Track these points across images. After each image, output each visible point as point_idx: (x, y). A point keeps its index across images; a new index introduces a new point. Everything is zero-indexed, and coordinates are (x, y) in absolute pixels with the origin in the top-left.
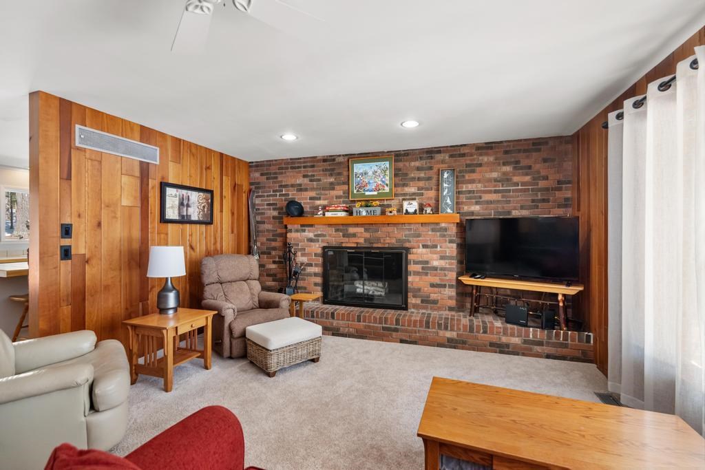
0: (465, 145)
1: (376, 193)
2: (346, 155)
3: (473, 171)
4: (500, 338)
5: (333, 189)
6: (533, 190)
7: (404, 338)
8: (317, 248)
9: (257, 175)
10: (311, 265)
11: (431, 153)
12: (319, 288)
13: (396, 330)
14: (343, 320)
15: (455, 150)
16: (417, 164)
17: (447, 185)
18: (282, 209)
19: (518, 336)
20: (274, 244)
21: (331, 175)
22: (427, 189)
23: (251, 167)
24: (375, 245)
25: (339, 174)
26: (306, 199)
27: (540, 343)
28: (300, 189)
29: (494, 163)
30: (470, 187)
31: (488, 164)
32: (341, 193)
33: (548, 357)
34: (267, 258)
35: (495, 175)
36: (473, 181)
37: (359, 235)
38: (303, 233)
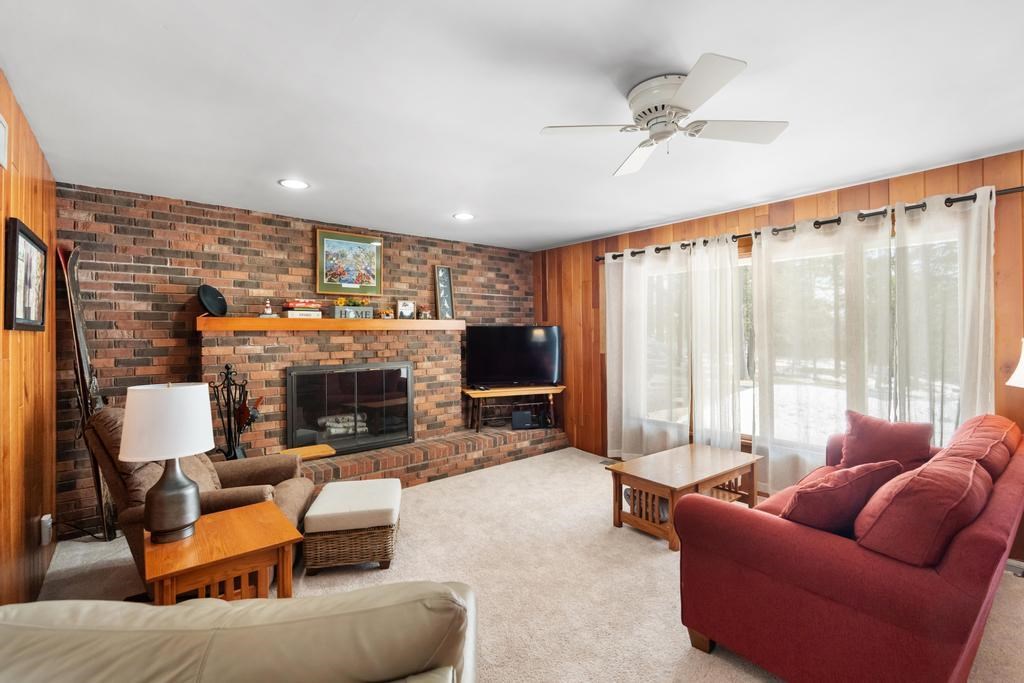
0: (458, 242)
1: (357, 286)
2: (310, 221)
3: (465, 273)
4: (515, 446)
5: (286, 273)
6: (509, 299)
7: (434, 473)
8: (272, 371)
11: (425, 243)
12: (277, 440)
13: (425, 467)
15: (448, 246)
16: (409, 254)
17: (443, 286)
19: (528, 440)
21: (281, 248)
22: (421, 288)
23: (62, 194)
24: (370, 361)
25: (296, 249)
26: (228, 283)
27: (542, 441)
28: (212, 262)
29: (482, 268)
31: (477, 267)
32: (299, 280)
33: (545, 451)
35: (482, 280)
36: (464, 284)
37: (346, 347)
38: (242, 347)
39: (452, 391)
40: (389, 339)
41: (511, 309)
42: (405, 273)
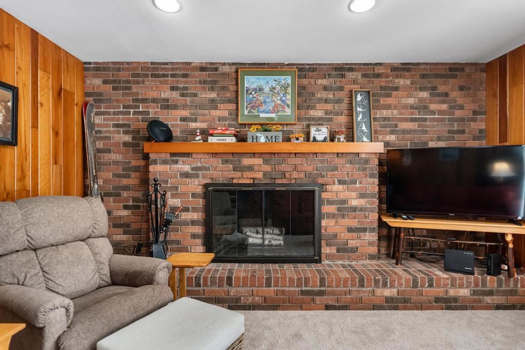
0: (380, 64)
1: (274, 115)
2: (234, 64)
3: (389, 96)
4: (447, 291)
5: (216, 108)
6: (449, 120)
7: (331, 303)
8: (196, 186)
9: (97, 82)
10: (186, 210)
11: (341, 70)
12: (199, 241)
13: (321, 293)
14: (245, 285)
15: (369, 69)
16: (325, 82)
17: (361, 110)
18: (138, 132)
19: (467, 287)
20: (125, 182)
21: (212, 89)
22: (337, 114)
23: (86, 69)
24: (278, 181)
25: (224, 88)
26: (176, 119)
27: (490, 293)
28: (167, 105)
29: (411, 88)
30: (385, 113)
31: (405, 88)
32: (226, 114)
33: (498, 307)
34: (115, 201)
35: (411, 101)
36: (388, 107)
37: (256, 168)
38: (175, 166)
39: (366, 217)
40: (298, 161)
41: (449, 132)
42: (320, 100)
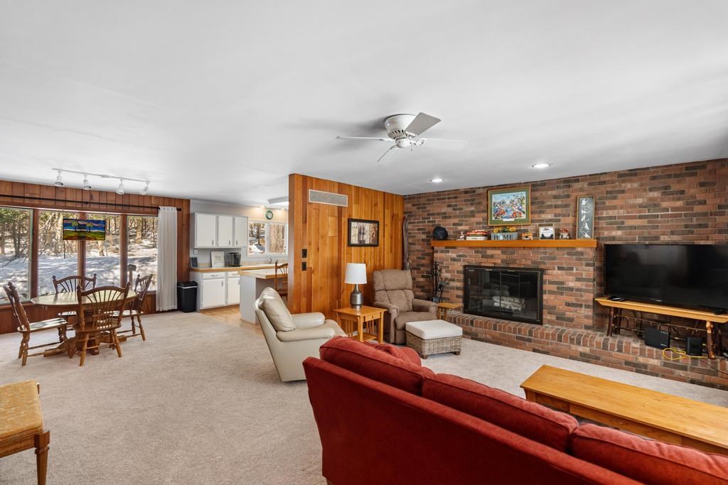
0: (605, 173)
1: (513, 220)
2: (486, 187)
3: (615, 198)
4: (637, 358)
5: (474, 216)
6: (686, 215)
7: (537, 348)
8: (459, 266)
9: (410, 205)
10: (453, 280)
11: (568, 182)
12: (461, 300)
13: (529, 340)
14: (481, 327)
15: (595, 179)
16: (554, 192)
17: (585, 212)
18: (429, 233)
19: (657, 358)
20: (423, 262)
21: (472, 204)
22: (564, 215)
23: (405, 199)
24: (511, 266)
25: (479, 203)
26: (450, 225)
27: (684, 368)
28: (445, 216)
29: (639, 190)
30: (611, 213)
31: (631, 190)
32: (481, 220)
33: (693, 382)
34: (417, 273)
35: (640, 201)
36: (614, 208)
37: (496, 256)
38: (447, 254)
39: (582, 296)
40: (526, 252)
41: (686, 226)
42: (550, 207)
